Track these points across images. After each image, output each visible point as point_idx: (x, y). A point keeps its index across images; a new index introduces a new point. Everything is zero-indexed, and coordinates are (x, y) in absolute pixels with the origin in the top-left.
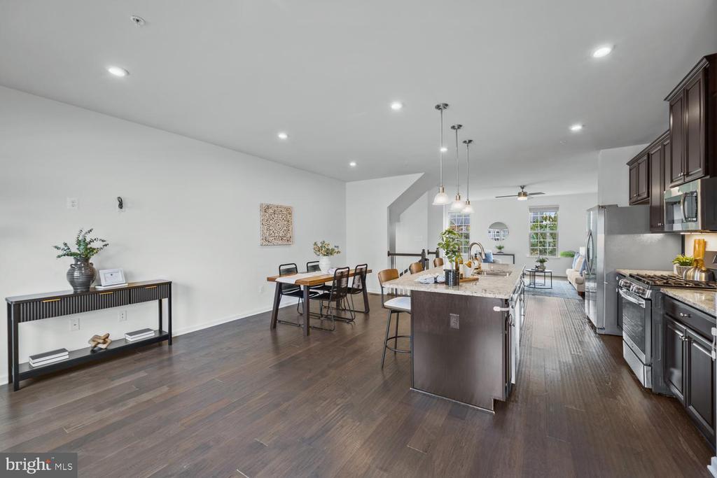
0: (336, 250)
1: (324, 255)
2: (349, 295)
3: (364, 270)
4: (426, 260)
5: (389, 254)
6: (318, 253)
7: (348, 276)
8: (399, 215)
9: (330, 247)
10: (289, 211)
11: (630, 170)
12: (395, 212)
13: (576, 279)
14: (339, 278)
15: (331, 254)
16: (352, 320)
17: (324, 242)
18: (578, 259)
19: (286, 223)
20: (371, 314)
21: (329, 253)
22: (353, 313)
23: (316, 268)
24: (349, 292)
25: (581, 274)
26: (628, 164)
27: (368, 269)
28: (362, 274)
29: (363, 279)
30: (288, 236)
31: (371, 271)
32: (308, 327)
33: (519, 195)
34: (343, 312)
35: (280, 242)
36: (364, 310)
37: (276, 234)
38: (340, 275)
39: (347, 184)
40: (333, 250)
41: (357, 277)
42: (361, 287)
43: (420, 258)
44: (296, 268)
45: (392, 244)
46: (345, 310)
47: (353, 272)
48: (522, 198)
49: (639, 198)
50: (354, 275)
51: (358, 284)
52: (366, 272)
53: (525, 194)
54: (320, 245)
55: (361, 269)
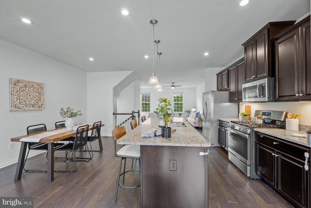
0: (79, 113)
1: (69, 117)
2: (88, 143)
3: (99, 125)
4: (134, 116)
5: (114, 114)
6: (64, 116)
7: (87, 131)
8: (120, 92)
9: (74, 111)
10: (41, 86)
11: (217, 77)
12: (117, 91)
13: (194, 122)
14: (81, 132)
15: (75, 116)
16: (91, 159)
17: (69, 108)
18: (192, 114)
19: (37, 94)
20: (104, 152)
21: (73, 115)
22: (91, 153)
23: (63, 126)
24: (89, 140)
25: (195, 119)
26: (216, 75)
27: (102, 124)
28: (98, 127)
29: (99, 131)
30: (40, 103)
31: (103, 125)
32: (53, 171)
33: (172, 86)
34: (85, 153)
35: (32, 108)
36: (99, 150)
37: (27, 103)
38: (81, 130)
39: (87, 73)
40: (76, 113)
41: (95, 130)
42: (97, 136)
43: (131, 115)
44: (45, 127)
45: (115, 108)
46: (86, 151)
47: (92, 127)
48: (173, 88)
49: (223, 88)
50: (92, 129)
51: (95, 134)
52: (100, 126)
53: (174, 86)
54: (66, 110)
55: (97, 124)
